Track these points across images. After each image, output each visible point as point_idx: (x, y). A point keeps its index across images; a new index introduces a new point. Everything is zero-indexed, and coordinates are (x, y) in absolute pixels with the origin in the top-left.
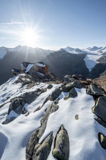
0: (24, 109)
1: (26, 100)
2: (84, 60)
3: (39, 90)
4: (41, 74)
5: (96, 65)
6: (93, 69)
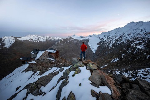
0: (41, 91)
1: (42, 84)
2: (88, 44)
3: (52, 73)
4: (52, 59)
5: (98, 48)
6: (97, 51)
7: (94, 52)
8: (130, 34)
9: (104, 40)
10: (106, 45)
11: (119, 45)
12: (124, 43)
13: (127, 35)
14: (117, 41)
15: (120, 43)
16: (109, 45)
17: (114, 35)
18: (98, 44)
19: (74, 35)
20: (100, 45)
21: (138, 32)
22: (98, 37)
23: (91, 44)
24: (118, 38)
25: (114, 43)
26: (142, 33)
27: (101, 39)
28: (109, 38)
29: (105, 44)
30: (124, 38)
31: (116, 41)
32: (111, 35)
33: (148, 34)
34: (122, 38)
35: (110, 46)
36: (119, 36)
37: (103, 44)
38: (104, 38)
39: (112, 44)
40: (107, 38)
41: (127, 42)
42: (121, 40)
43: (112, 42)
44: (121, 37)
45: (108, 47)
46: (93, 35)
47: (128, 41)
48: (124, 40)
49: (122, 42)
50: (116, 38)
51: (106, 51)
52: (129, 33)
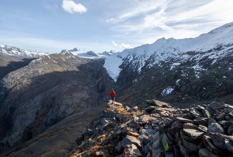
2: (104, 67)
5: (121, 73)
6: (119, 78)
7: (115, 81)
8: (163, 54)
9: (130, 61)
10: (133, 68)
11: (152, 68)
12: (157, 65)
13: (160, 55)
14: (149, 63)
15: (152, 66)
16: (137, 68)
17: (143, 53)
18: (120, 67)
19: (75, 50)
20: (123, 68)
21: (172, 51)
22: (118, 56)
23: (108, 66)
24: (149, 58)
25: (144, 65)
26: (176, 53)
27: (123, 59)
28: (135, 58)
29: (132, 66)
30: (157, 58)
31: (147, 63)
32: (139, 54)
33: (182, 54)
34: (154, 58)
35: (140, 69)
36: (150, 56)
37: (128, 66)
38: (128, 57)
39: (141, 67)
40: (132, 57)
41: (161, 65)
42: (154, 61)
43: (141, 64)
44: (152, 57)
45: (136, 72)
46: (111, 52)
47: (163, 63)
48: (157, 62)
49: (154, 64)
50: (146, 59)
51: (135, 78)
52: (162, 52)
